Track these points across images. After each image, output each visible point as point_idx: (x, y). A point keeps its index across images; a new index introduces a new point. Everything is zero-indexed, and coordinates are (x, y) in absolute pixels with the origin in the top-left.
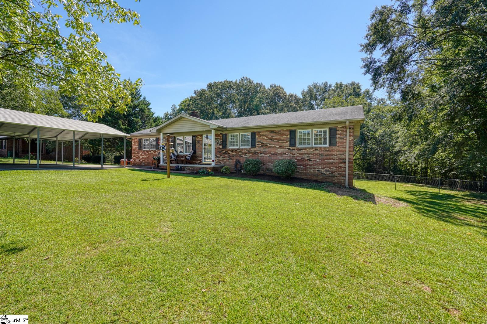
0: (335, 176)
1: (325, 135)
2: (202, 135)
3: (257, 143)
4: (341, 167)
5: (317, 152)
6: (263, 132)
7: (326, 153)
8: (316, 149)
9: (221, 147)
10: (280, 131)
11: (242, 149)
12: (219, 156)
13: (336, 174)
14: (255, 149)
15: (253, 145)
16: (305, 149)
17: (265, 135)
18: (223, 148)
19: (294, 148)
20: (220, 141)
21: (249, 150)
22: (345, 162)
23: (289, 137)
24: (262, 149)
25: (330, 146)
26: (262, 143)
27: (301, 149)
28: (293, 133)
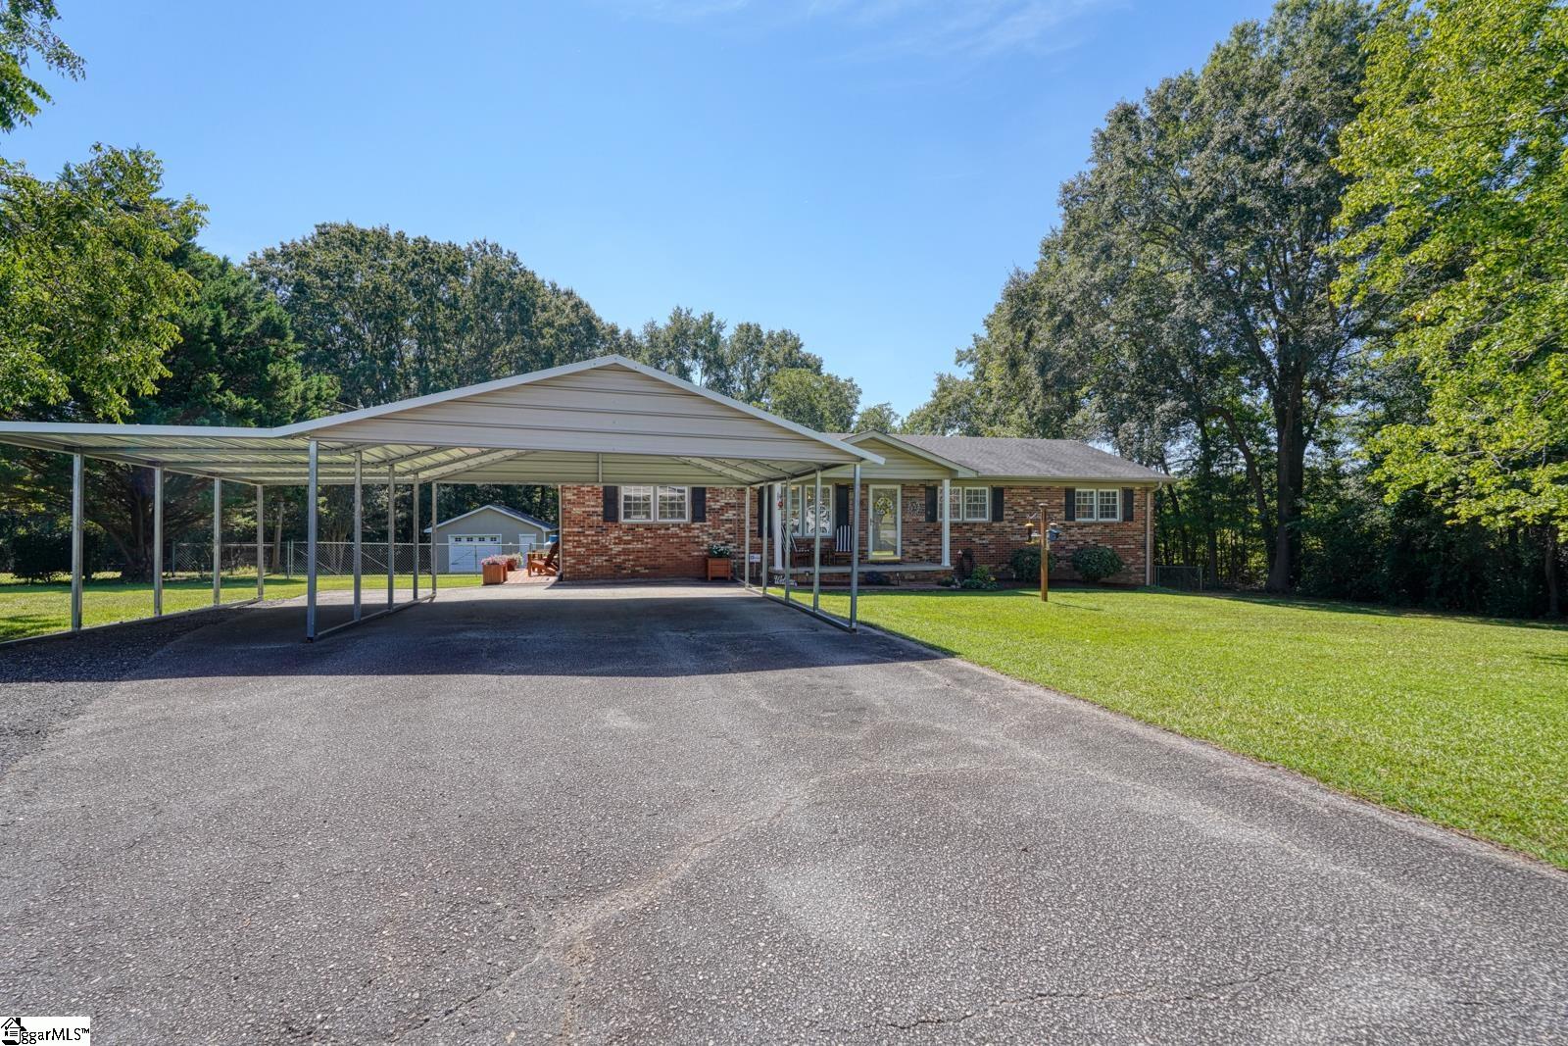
0: (1131, 573)
1: (1114, 501)
2: (867, 486)
3: (1005, 512)
4: (1139, 557)
5: (1107, 531)
6: (1018, 488)
7: (1120, 534)
8: (1106, 525)
9: (923, 518)
10: (1048, 489)
11: (975, 524)
12: (917, 540)
13: (1133, 568)
14: (1002, 524)
15: (997, 516)
16: (1090, 525)
17: (1021, 495)
18: (927, 521)
19: (1072, 523)
20: (921, 503)
21: (988, 527)
22: (1144, 547)
23: (1063, 501)
24: (1015, 525)
25: (1124, 520)
26: (1016, 512)
27: (1085, 525)
28: (1070, 493)
